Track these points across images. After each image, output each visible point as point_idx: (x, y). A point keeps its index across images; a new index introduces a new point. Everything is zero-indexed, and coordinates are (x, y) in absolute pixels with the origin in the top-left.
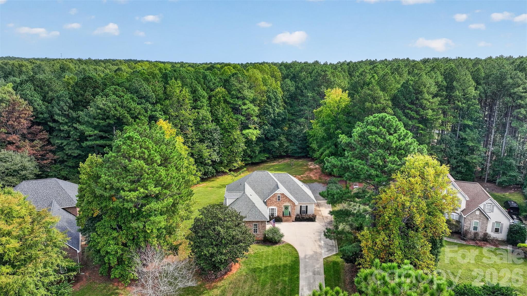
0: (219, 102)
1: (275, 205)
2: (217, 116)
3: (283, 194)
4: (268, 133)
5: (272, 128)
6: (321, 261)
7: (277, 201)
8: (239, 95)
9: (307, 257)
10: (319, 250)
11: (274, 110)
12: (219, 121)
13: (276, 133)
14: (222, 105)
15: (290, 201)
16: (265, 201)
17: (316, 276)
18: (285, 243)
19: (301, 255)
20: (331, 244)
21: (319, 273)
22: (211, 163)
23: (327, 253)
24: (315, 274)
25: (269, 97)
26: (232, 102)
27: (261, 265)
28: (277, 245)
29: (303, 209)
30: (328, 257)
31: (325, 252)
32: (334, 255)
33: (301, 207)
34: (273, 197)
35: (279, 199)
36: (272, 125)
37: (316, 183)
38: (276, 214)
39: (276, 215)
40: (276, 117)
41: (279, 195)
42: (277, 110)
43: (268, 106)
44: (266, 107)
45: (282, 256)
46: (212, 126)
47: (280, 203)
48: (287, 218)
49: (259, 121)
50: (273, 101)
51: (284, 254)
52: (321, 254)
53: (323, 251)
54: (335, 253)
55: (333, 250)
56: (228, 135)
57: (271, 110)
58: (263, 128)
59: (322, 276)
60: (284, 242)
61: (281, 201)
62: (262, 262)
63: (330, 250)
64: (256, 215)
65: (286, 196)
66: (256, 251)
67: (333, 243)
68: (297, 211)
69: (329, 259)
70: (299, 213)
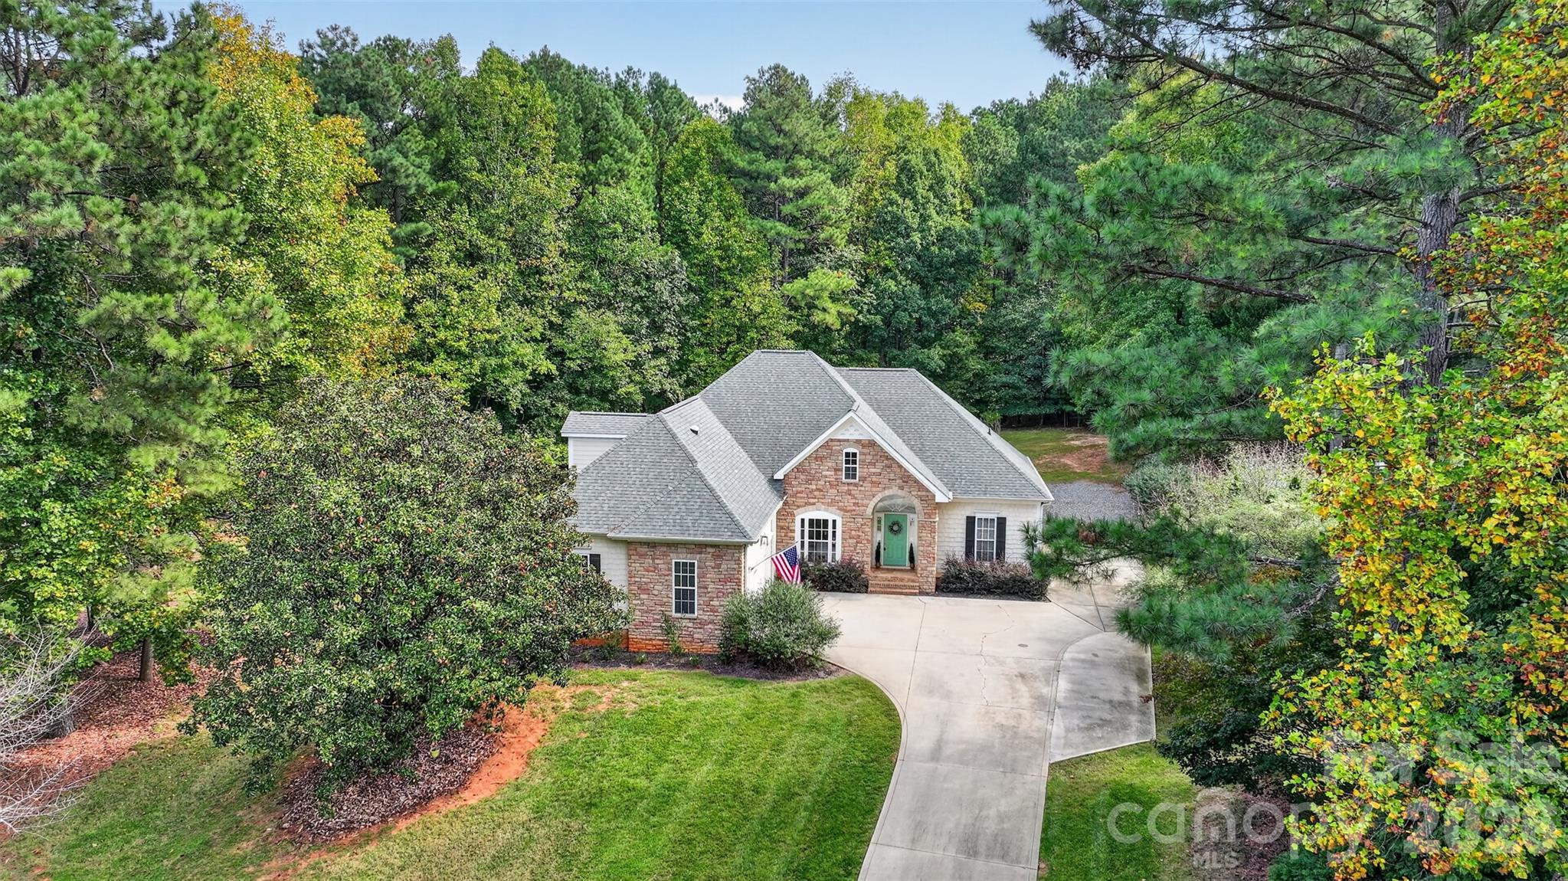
0: (691, 168)
1: (830, 504)
2: (679, 219)
3: (872, 444)
4: (897, 307)
5: (916, 288)
6: (1036, 781)
7: (838, 482)
8: (776, 140)
9: (948, 751)
10: (1032, 722)
11: (924, 218)
12: (685, 240)
13: (933, 314)
14: (702, 176)
15: (907, 479)
16: (779, 475)
17: (980, 865)
18: (841, 674)
19: (915, 736)
20: (1117, 696)
21: (1003, 849)
22: (639, 398)
23: (1076, 737)
24: (972, 852)
25: (905, 169)
26: (741, 164)
27: (648, 776)
28: (791, 684)
29: (985, 535)
30: (1087, 760)
31: (1068, 730)
32: (1126, 752)
33: (970, 521)
34: (816, 457)
35: (851, 473)
36: (916, 278)
37: (1084, 483)
38: (837, 552)
39: (838, 558)
40: (934, 249)
41: (851, 450)
42: (937, 221)
43: (900, 201)
44: (892, 203)
45: (796, 737)
46: (651, 252)
47: (855, 491)
48: (899, 575)
49: (860, 256)
50: (921, 187)
51: (814, 726)
52: (1043, 742)
53: (1057, 728)
54: (1133, 740)
55: (1125, 727)
56: (723, 297)
57: (914, 221)
58: (877, 285)
59: (1018, 869)
60: (831, 669)
61: (863, 479)
62: (661, 759)
63: (1104, 723)
64: (689, 512)
65: (888, 457)
66: (658, 701)
67: (1126, 691)
68: (951, 541)
69: (1083, 771)
70: (959, 553)
